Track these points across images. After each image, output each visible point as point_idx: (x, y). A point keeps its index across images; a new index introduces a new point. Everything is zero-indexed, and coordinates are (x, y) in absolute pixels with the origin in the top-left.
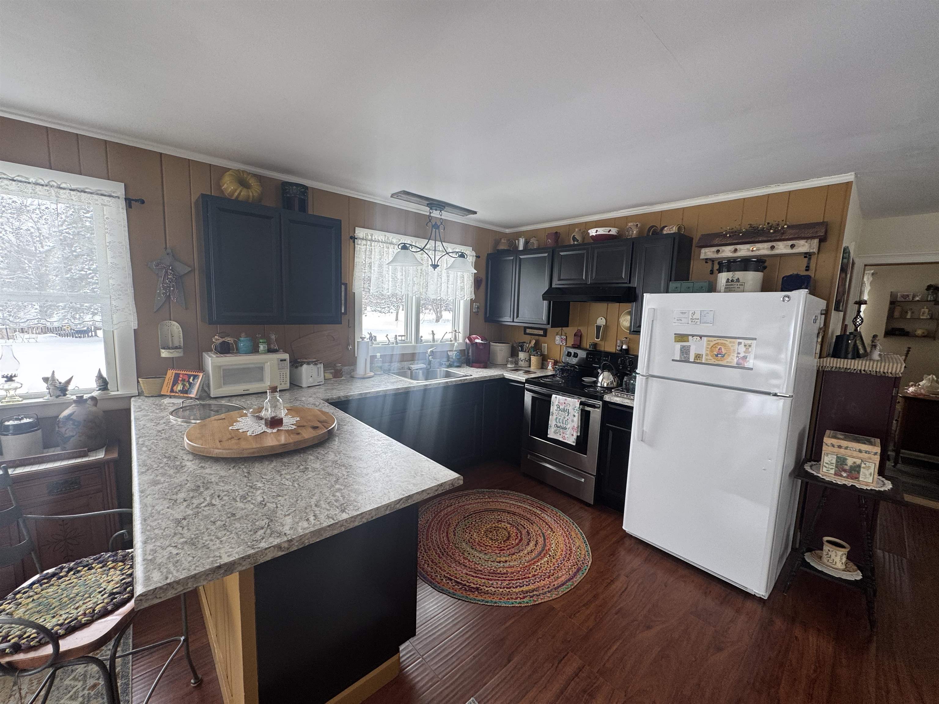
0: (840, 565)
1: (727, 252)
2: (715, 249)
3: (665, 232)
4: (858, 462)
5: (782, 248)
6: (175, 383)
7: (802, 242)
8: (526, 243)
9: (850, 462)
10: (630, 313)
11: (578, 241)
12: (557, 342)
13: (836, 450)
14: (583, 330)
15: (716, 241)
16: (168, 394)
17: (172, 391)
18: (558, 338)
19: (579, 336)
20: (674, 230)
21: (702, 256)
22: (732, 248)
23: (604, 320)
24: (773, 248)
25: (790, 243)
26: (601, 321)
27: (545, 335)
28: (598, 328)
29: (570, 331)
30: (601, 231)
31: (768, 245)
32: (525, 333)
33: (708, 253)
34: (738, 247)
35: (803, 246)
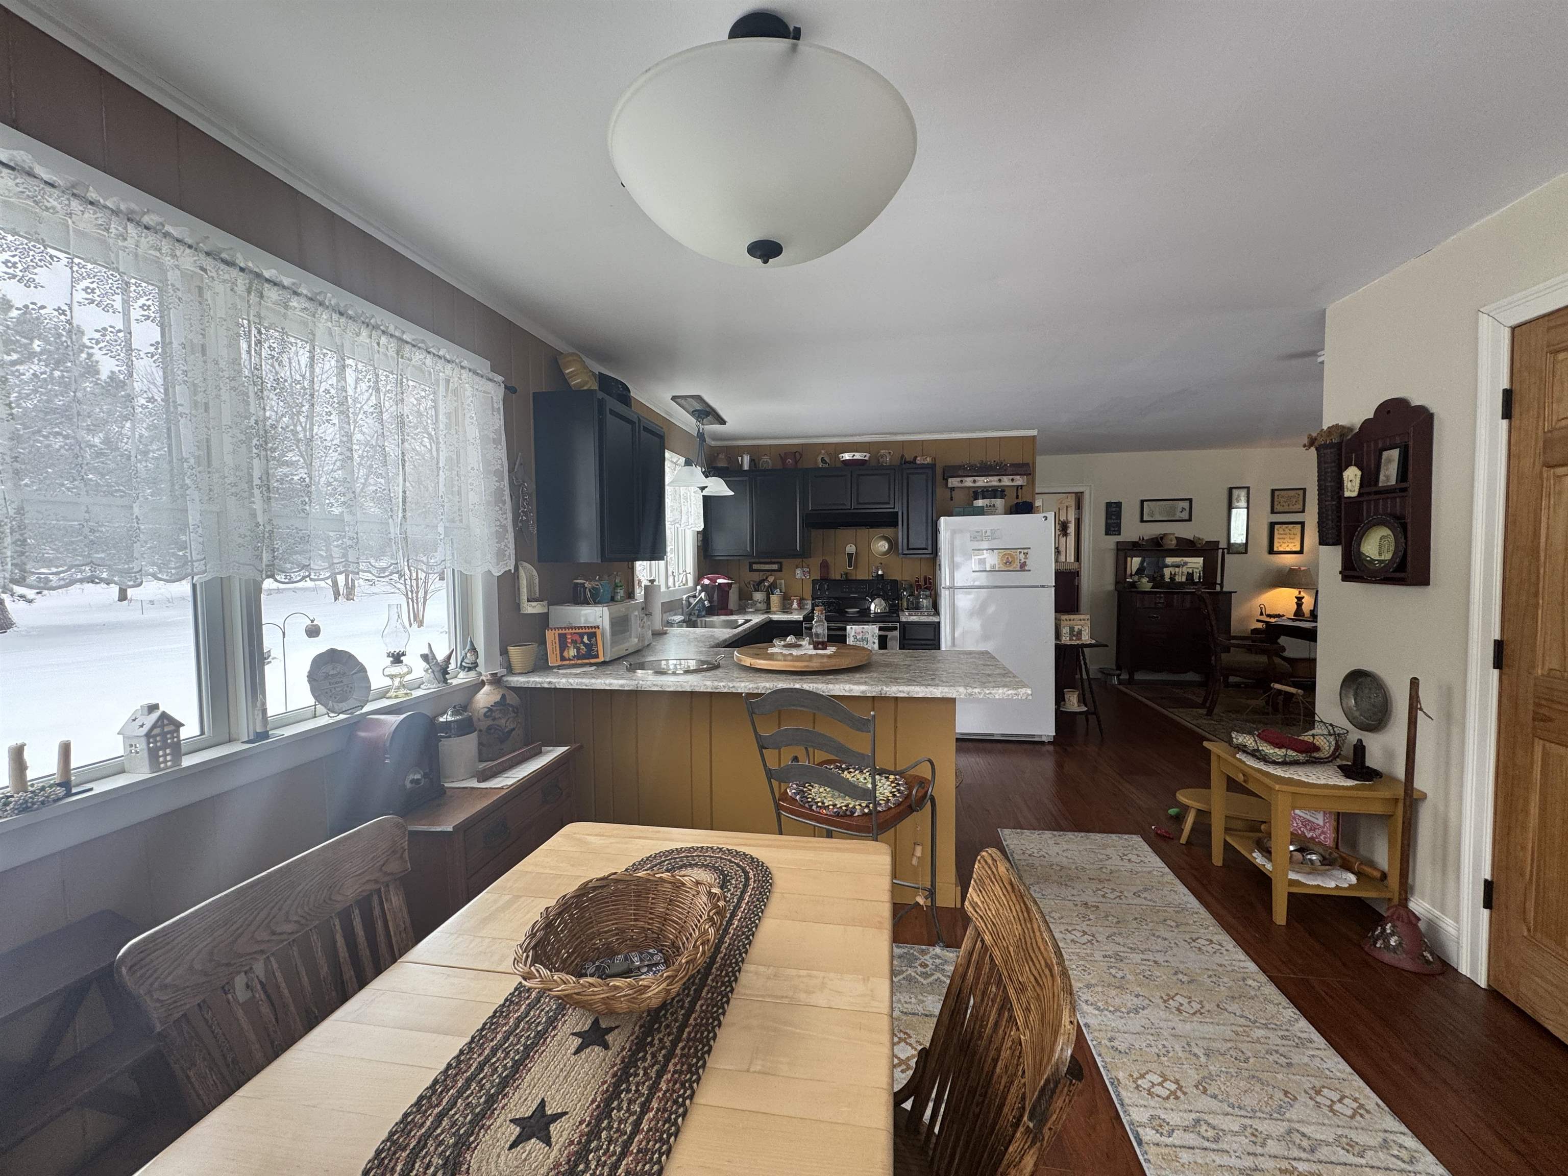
0: (1076, 705)
1: (968, 482)
2: (959, 479)
3: (918, 462)
4: (1080, 627)
5: (1006, 481)
6: (563, 647)
7: (1018, 477)
8: (752, 461)
9: (1076, 629)
10: (886, 539)
11: (826, 463)
12: (798, 577)
13: (1068, 622)
14: (829, 559)
15: (960, 473)
16: (559, 663)
17: (563, 658)
18: (798, 571)
19: (825, 566)
20: (929, 460)
21: (950, 485)
22: (971, 479)
23: (854, 547)
24: (1000, 480)
25: (1011, 477)
26: (851, 549)
27: (780, 570)
28: (850, 555)
29: (815, 562)
30: (858, 456)
31: (996, 478)
32: (751, 570)
33: (953, 482)
34: (976, 478)
35: (1019, 481)
